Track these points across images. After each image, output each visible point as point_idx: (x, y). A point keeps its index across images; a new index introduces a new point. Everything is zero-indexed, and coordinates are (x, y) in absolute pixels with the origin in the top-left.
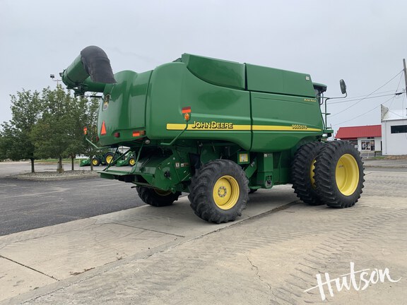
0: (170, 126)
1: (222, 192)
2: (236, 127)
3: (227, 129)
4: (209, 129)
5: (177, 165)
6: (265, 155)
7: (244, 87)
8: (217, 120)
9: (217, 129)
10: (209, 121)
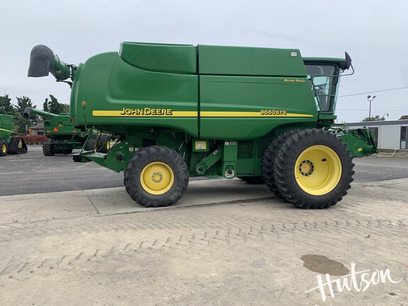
0: (96, 113)
1: (157, 178)
2: (175, 114)
3: (165, 115)
4: (141, 115)
5: (131, 149)
6: (226, 144)
7: (195, 71)
8: (151, 107)
9: (151, 115)
10: (141, 107)
